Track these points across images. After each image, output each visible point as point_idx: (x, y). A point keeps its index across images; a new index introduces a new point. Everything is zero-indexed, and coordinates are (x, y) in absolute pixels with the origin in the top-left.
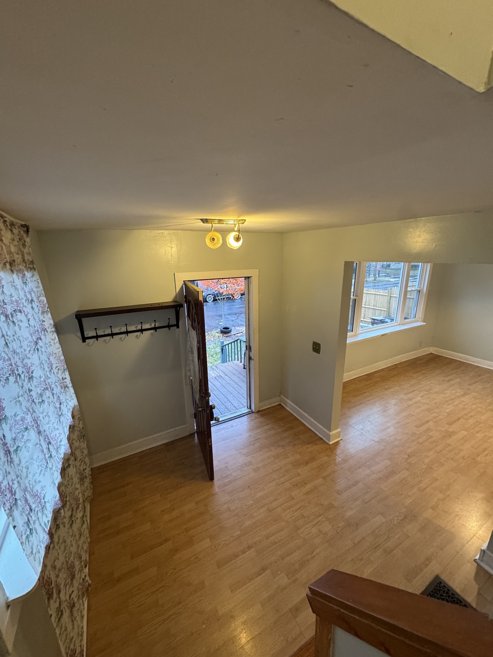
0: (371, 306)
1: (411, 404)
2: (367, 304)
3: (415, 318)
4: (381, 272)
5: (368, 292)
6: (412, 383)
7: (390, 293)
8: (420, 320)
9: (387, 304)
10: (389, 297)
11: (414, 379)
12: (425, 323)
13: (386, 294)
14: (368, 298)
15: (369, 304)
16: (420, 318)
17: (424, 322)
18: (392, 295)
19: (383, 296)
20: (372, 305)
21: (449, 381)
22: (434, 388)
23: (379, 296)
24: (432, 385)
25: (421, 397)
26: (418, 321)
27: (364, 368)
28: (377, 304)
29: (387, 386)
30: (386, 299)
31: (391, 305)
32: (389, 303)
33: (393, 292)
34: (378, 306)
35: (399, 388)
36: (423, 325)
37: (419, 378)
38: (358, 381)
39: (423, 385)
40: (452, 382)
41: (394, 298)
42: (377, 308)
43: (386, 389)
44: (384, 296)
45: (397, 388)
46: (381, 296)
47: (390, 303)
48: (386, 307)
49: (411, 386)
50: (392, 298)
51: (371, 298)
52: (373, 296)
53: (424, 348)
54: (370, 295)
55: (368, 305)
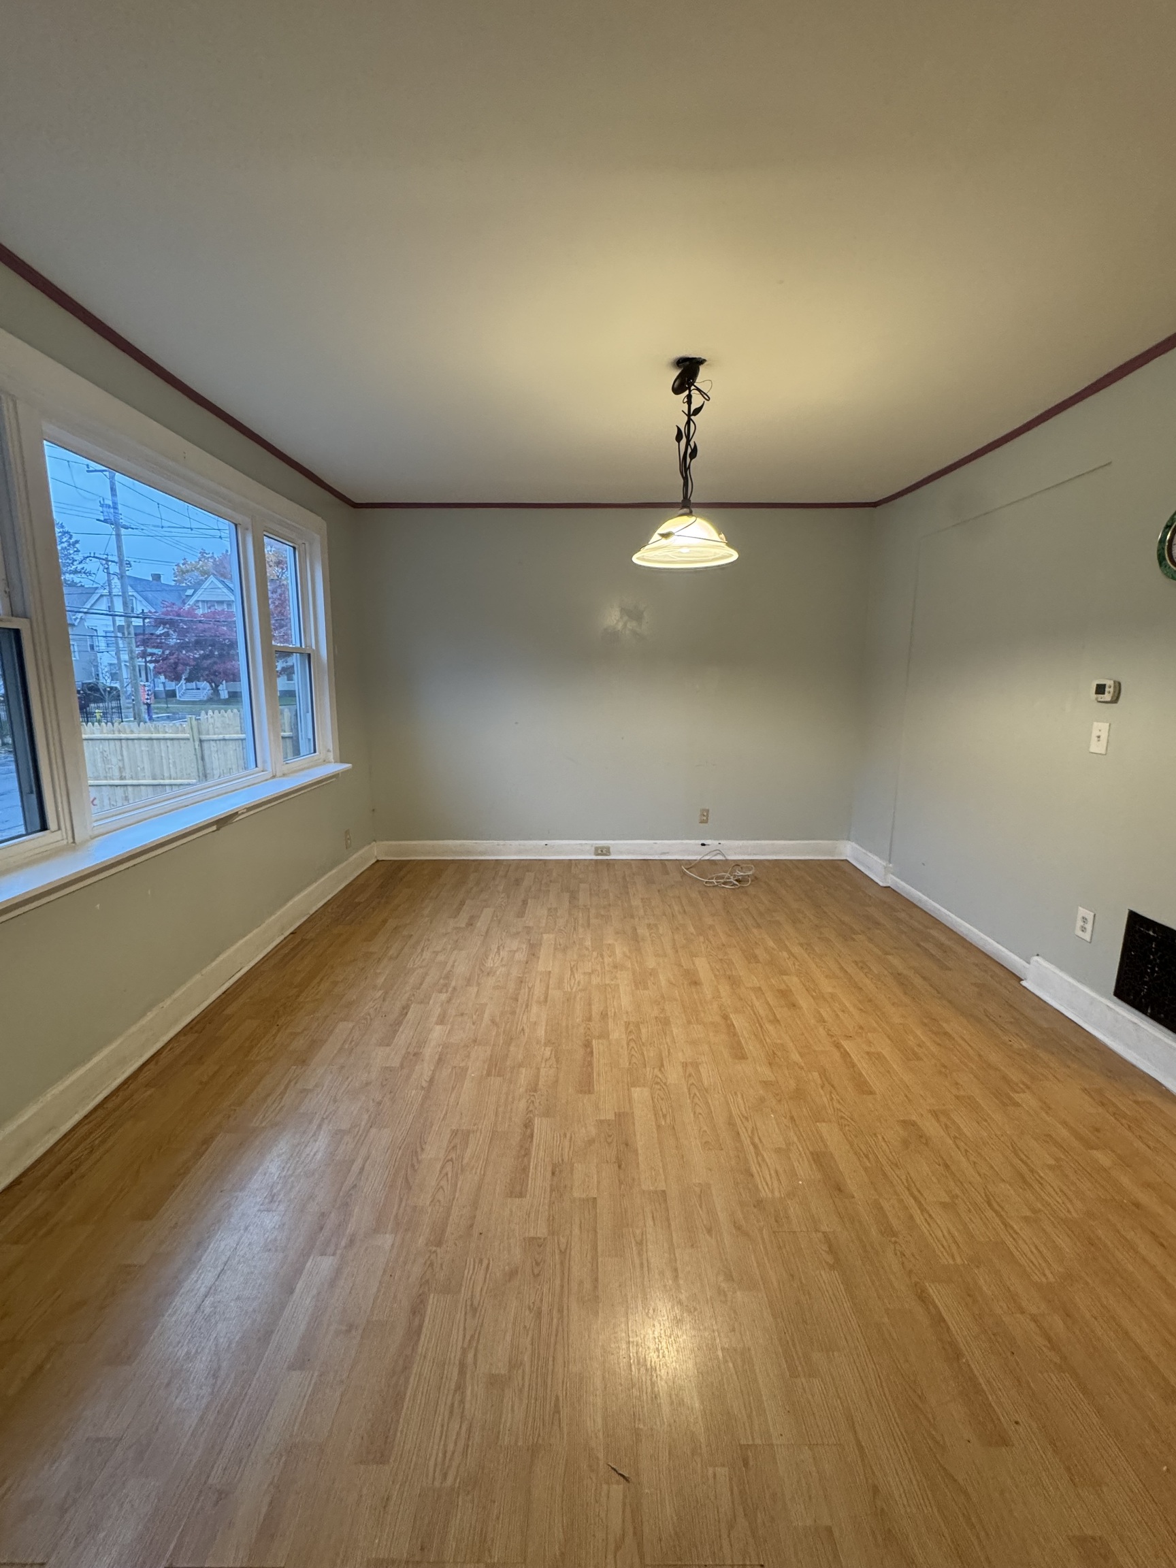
0: (144, 778)
1: (426, 1077)
2: (127, 773)
3: (315, 752)
4: (155, 711)
5: (123, 736)
6: (380, 981)
7: (195, 730)
8: (331, 756)
9: (194, 765)
10: (197, 743)
11: (379, 960)
12: (347, 766)
13: (187, 735)
14: (125, 753)
15: (136, 774)
16: (329, 751)
17: (342, 761)
18: (203, 737)
19: (175, 742)
20: (148, 772)
21: (470, 924)
22: (453, 966)
23: (162, 742)
24: (441, 958)
25: (442, 1020)
26: (325, 761)
27: (168, 1002)
28: (162, 771)
29: (300, 1043)
30: (189, 749)
31: (208, 765)
32: (200, 761)
33: (203, 727)
34: (166, 775)
35: (351, 1025)
36: (345, 772)
37: (392, 952)
38: (148, 1085)
39: (421, 971)
40: (481, 925)
41: (213, 743)
42: (167, 782)
43: (303, 1060)
44: (182, 742)
45: (343, 1028)
46: (169, 743)
47: (203, 759)
48: (195, 774)
49: (386, 993)
50: (205, 745)
51: (138, 751)
52: (144, 746)
53: (357, 850)
54: (130, 742)
55: (132, 778)
